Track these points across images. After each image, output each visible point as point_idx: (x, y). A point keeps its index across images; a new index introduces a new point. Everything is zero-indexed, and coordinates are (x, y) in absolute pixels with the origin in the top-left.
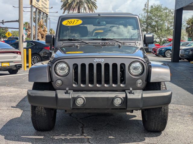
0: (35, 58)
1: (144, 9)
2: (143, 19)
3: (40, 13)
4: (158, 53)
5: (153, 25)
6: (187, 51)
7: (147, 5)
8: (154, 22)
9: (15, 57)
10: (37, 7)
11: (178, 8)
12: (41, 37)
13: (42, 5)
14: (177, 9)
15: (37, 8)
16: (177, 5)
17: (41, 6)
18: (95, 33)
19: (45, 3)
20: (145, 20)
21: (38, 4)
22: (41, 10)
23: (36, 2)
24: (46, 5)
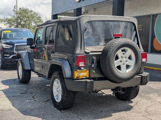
1: (14, 10)
5: (22, 24)
7: (16, 7)
8: (23, 22)
14: (54, 14)
16: (54, 11)
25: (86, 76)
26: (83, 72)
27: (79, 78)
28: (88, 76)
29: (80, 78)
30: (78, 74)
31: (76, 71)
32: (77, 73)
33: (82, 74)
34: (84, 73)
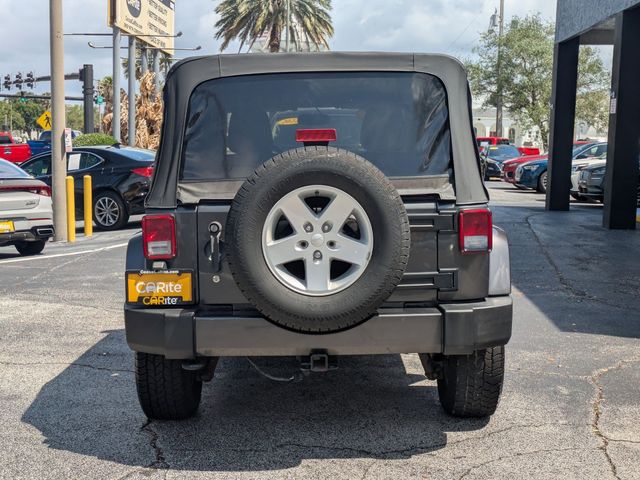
0: (104, 201)
2: (484, 64)
3: (144, 50)
4: (517, 179)
5: (518, 85)
6: (599, 173)
7: (498, 19)
8: (519, 76)
9: (32, 203)
10: (133, 33)
11: (564, 37)
12: (146, 130)
13: (151, 26)
14: (560, 41)
15: (131, 38)
17: (146, 30)
18: (280, 126)
19: (160, 20)
20: (490, 69)
21: (135, 23)
22: (145, 43)
23: (131, 17)
24: (164, 23)
25: (180, 298)
26: (167, 281)
27: (147, 300)
28: (187, 297)
29: (152, 302)
30: (143, 288)
31: (135, 276)
32: (142, 283)
33: (162, 288)
34: (171, 285)
